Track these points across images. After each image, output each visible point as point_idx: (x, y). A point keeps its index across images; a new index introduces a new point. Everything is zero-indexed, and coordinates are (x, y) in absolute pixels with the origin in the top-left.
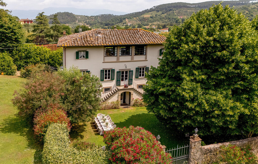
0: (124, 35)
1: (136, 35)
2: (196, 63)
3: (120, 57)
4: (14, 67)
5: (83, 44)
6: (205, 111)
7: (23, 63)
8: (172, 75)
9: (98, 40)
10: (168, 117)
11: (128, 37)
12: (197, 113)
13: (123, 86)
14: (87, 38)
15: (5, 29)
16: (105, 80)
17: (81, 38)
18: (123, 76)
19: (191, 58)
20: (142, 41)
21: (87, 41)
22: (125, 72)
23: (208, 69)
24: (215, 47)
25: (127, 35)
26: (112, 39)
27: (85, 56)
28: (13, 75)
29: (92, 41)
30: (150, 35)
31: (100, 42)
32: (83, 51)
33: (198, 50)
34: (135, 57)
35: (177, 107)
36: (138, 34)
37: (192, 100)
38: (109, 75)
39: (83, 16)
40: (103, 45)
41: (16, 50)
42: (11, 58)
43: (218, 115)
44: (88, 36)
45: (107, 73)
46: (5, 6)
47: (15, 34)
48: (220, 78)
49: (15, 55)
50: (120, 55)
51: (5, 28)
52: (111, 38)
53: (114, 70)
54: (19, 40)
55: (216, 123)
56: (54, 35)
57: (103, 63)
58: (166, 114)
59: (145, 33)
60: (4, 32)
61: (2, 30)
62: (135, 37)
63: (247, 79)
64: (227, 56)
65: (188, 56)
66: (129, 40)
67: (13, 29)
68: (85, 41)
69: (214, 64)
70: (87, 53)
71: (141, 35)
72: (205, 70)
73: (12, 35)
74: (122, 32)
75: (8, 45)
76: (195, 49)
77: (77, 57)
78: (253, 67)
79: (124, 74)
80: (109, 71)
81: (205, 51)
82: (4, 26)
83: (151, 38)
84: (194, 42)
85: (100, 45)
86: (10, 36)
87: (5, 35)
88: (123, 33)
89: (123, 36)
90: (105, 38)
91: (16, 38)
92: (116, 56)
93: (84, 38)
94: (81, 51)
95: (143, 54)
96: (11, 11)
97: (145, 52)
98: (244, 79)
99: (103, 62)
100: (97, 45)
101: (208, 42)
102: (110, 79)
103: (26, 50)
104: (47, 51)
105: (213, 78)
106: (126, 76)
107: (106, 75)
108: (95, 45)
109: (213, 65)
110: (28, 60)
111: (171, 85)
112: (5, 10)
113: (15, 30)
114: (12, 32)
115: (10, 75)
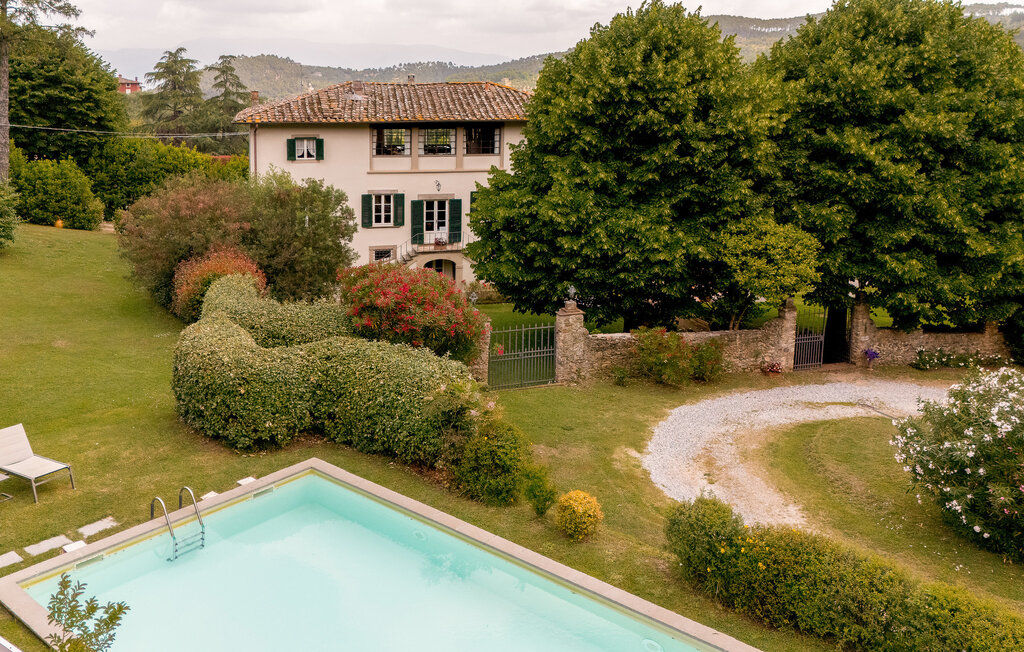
0: (435, 97)
1: (473, 98)
2: (589, 143)
3: (421, 159)
4: (97, 205)
5: (309, 118)
6: (605, 256)
7: (122, 198)
8: (541, 183)
9: (351, 109)
10: (523, 281)
11: (447, 103)
12: (587, 262)
13: (430, 244)
14: (319, 103)
15: (67, 89)
16: (374, 224)
17: (304, 104)
18: (430, 216)
19: (576, 132)
20: (487, 112)
21: (320, 110)
22: (436, 204)
23: (623, 161)
24: (633, 104)
25: (445, 98)
26: (397, 107)
27: (314, 154)
28: (90, 230)
29: (334, 112)
30: (515, 99)
31: (360, 114)
32: (309, 139)
33: (591, 111)
34: (465, 158)
35: (542, 252)
36: (479, 96)
37: (576, 232)
38: (387, 210)
39: (334, 69)
40: (366, 120)
41: (101, 156)
42: (85, 178)
43: (635, 263)
44: (324, 98)
45: (383, 204)
46: (77, 15)
47: (97, 103)
48: (645, 179)
49: (97, 170)
50: (422, 152)
51: (66, 85)
52: (393, 104)
53: (403, 195)
54: (107, 123)
55: (631, 283)
56: (222, 125)
57: (368, 173)
58: (517, 274)
59: (502, 94)
60: (63, 98)
61: (56, 92)
62: (468, 104)
63: (708, 178)
64: (660, 123)
65: (568, 128)
66: (448, 109)
67: (91, 90)
68: (312, 110)
69: (635, 147)
70: (320, 144)
71: (487, 98)
72: (615, 164)
73: (89, 108)
74: (429, 92)
75: (74, 141)
76: (585, 109)
77: (291, 155)
78: (725, 150)
79: (436, 211)
80: (388, 198)
81: (611, 114)
82: (61, 83)
83: (516, 106)
84: (584, 93)
85: (358, 120)
86: (80, 113)
87: (65, 110)
88: (433, 92)
89: (432, 100)
90: (375, 105)
91: (100, 119)
92: (407, 156)
93: (311, 104)
94: (302, 139)
95: (493, 152)
96: (94, 32)
97: (497, 144)
98: (702, 179)
99: (369, 171)
100: (350, 121)
101: (616, 90)
102: (391, 224)
103: (132, 156)
104: (200, 161)
105: (631, 181)
106: (442, 216)
107: (378, 209)
108: (342, 120)
109: (634, 150)
110: (139, 188)
111: (529, 204)
112: (74, 28)
113: (97, 93)
114: (89, 98)
115: (82, 228)
